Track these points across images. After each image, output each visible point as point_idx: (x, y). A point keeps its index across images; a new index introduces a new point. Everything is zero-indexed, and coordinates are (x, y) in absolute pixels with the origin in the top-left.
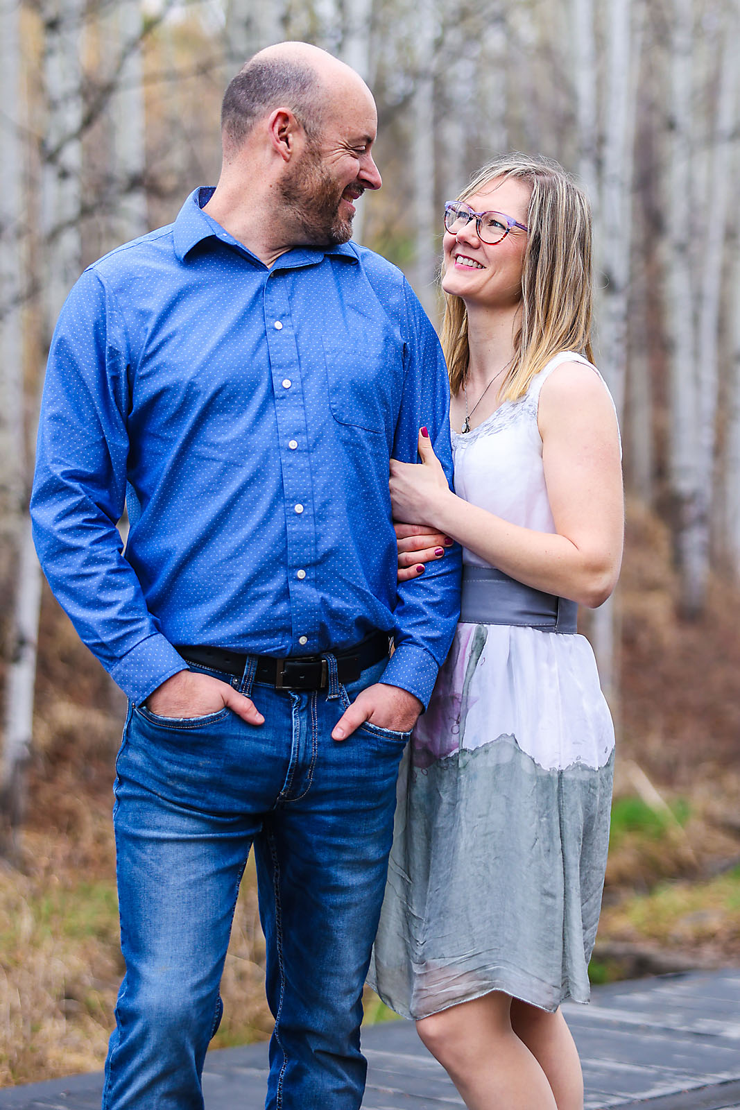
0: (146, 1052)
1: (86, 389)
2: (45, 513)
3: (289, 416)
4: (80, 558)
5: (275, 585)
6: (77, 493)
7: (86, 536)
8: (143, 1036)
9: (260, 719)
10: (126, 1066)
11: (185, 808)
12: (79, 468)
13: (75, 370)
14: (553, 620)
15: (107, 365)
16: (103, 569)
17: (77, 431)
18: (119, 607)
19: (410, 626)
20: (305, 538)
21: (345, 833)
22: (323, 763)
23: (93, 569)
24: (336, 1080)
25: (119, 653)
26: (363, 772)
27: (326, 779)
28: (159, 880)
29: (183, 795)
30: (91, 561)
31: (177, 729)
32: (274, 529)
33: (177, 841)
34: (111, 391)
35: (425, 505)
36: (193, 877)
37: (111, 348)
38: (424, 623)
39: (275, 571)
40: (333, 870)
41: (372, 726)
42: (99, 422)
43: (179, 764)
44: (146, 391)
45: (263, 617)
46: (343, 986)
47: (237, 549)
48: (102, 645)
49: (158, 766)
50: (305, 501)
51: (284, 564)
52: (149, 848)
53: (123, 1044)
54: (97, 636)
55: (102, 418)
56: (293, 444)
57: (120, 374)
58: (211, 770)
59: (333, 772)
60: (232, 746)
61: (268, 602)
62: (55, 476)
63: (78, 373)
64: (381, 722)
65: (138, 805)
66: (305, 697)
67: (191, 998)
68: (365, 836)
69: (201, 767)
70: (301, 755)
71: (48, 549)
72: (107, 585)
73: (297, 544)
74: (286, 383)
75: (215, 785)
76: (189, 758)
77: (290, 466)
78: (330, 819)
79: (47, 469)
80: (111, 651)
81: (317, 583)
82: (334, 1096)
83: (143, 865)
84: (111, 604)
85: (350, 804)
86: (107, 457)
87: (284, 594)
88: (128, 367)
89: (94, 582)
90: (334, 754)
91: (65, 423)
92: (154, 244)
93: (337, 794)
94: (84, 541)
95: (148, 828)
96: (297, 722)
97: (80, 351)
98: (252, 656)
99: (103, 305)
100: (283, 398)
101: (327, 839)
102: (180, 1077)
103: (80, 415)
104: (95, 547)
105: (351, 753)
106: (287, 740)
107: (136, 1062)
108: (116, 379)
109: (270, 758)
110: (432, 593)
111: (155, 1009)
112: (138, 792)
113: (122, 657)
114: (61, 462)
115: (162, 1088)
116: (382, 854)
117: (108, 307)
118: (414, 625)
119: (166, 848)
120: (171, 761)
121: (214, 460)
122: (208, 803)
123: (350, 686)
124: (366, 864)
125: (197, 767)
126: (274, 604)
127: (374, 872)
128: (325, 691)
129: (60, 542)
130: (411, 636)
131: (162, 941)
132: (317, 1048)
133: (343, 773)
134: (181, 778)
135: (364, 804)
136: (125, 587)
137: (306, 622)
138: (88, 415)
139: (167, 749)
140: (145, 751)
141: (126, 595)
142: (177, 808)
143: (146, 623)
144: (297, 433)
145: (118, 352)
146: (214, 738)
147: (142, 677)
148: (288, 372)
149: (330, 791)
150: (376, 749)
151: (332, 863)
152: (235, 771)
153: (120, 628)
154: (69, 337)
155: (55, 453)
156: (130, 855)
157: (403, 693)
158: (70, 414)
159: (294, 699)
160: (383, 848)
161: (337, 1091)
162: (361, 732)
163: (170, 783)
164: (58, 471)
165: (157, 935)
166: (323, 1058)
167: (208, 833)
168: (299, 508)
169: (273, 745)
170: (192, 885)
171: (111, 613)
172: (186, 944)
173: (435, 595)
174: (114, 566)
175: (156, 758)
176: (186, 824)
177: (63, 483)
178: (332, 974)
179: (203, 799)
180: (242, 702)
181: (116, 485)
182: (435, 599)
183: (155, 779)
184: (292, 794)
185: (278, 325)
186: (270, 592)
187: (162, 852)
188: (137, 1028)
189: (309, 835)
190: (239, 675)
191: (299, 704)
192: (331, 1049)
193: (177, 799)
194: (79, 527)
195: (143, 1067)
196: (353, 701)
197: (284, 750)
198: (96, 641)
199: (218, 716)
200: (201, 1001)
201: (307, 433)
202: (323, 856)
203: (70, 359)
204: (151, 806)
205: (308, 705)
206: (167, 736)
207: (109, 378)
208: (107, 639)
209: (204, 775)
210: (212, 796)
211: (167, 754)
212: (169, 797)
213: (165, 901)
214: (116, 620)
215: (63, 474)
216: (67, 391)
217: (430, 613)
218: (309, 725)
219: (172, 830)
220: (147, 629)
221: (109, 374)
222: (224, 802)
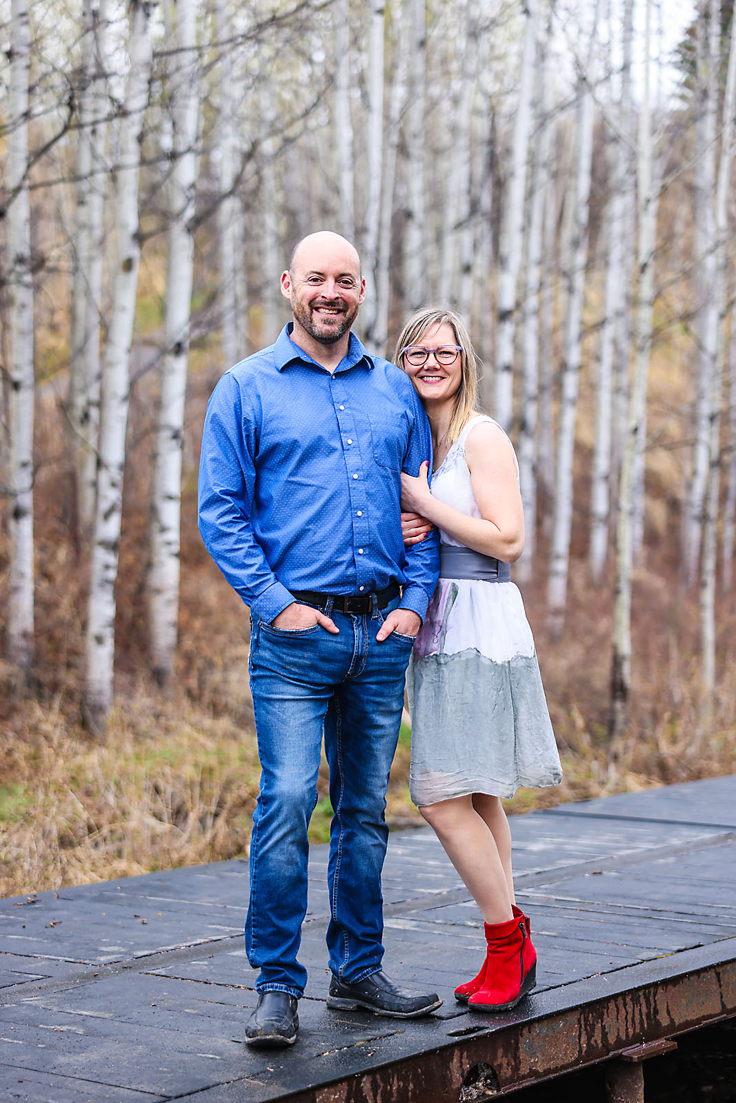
0: (280, 818)
1: (230, 442)
2: (210, 515)
3: (353, 460)
4: (233, 539)
5: (346, 557)
6: (229, 502)
7: (235, 527)
8: (279, 810)
9: (337, 630)
10: (268, 828)
11: (298, 682)
12: (228, 488)
13: (223, 432)
14: (496, 575)
15: (243, 428)
16: (246, 545)
17: (227, 467)
18: (256, 566)
19: (414, 577)
20: (363, 530)
21: (381, 695)
22: (371, 655)
23: (240, 546)
24: (373, 839)
25: (257, 593)
26: (393, 660)
27: (373, 664)
28: (284, 722)
29: (296, 673)
30: (238, 541)
31: (293, 636)
32: (346, 525)
33: (294, 700)
34: (245, 443)
35: (415, 502)
36: (303, 720)
37: (245, 418)
38: (422, 575)
39: (346, 550)
40: (374, 716)
41: (397, 633)
42: (238, 461)
43: (293, 656)
44: (266, 443)
45: (340, 576)
46: (380, 783)
47: (324, 537)
48: (248, 589)
49: (280, 658)
50: (363, 509)
51: (352, 545)
52: (277, 705)
53: (266, 816)
54: (244, 584)
55: (241, 459)
56: (356, 476)
57: (251, 433)
58: (311, 659)
59: (376, 660)
60: (322, 646)
61: (343, 567)
62: (216, 493)
63: (225, 433)
64: (402, 630)
65: (268, 681)
66: (360, 617)
67: (306, 788)
68: (392, 696)
69: (305, 658)
70: (360, 650)
71: (213, 535)
72: (248, 555)
73: (358, 534)
74: (350, 442)
75: (313, 668)
76: (299, 653)
77: (354, 488)
78: (374, 687)
79: (211, 489)
80: (252, 592)
81: (369, 556)
82: (372, 848)
83: (274, 714)
84: (251, 566)
85: (385, 678)
86: (244, 482)
87: (352, 563)
88: (256, 429)
89: (242, 553)
90: (377, 650)
91: (220, 463)
92: (264, 358)
93: (378, 672)
94: (235, 530)
95: (276, 693)
96: (357, 632)
97: (226, 421)
98: (330, 596)
99: (239, 393)
100: (348, 450)
101: (372, 698)
102: (299, 832)
103: (227, 458)
104: (240, 533)
105: (386, 649)
106: (352, 642)
107: (274, 825)
108: (248, 436)
109: (344, 653)
110: (425, 559)
111: (286, 794)
112: (268, 673)
113: (259, 596)
114: (219, 485)
115: (290, 839)
116: (400, 708)
117: (242, 395)
118: (416, 576)
119: (287, 704)
120: (288, 655)
121: (310, 485)
122: (310, 678)
123: (382, 611)
124: (391, 713)
125: (303, 657)
126: (346, 568)
127: (395, 718)
128: (370, 614)
129: (220, 530)
130: (415, 582)
131: (288, 756)
132: (363, 820)
133: (381, 660)
134: (294, 664)
135: (392, 678)
136: (258, 556)
137: (365, 578)
138: (232, 458)
139: (285, 648)
140: (271, 650)
141: (259, 560)
142: (292, 681)
143: (272, 575)
144: (357, 470)
145: (249, 420)
146: (313, 640)
147: (271, 606)
148: (350, 435)
149: (375, 671)
150: (399, 646)
151: (374, 712)
152: (324, 659)
153: (257, 579)
154: (219, 413)
155: (215, 480)
156: (265, 709)
157: (413, 614)
158: (221, 457)
159: (354, 619)
160: (400, 704)
161: (374, 845)
162: (392, 637)
163: (288, 667)
164: (217, 490)
165: (284, 753)
166: (366, 827)
167: (309, 695)
168: (359, 513)
169: (345, 645)
170: (303, 725)
171: (252, 571)
172: (302, 757)
173: (427, 560)
174: (251, 544)
175: (278, 653)
176: (298, 691)
177: (220, 497)
178: (373, 776)
179: (306, 676)
180: (327, 621)
181: (248, 498)
182: (428, 562)
183: (278, 665)
184: (355, 672)
185: (342, 408)
186: (344, 561)
187: (285, 707)
188: (275, 805)
189: (362, 696)
190: (323, 606)
191: (357, 621)
192: (372, 821)
193: (292, 676)
194: (231, 522)
195: (279, 826)
196: (385, 620)
197: (350, 647)
198: (243, 587)
199: (315, 628)
200: (311, 789)
201: (363, 470)
202: (369, 708)
203: (220, 426)
204: (277, 681)
205: (362, 622)
206: (286, 640)
207: (244, 436)
208: (250, 586)
209: (308, 662)
210: (311, 674)
211: (285, 650)
212: (288, 675)
213: (288, 734)
214: (255, 574)
215: (220, 491)
216: (220, 444)
217: (425, 570)
218: (363, 633)
219: (290, 694)
220: (273, 579)
221: (244, 434)
222: (317, 677)
